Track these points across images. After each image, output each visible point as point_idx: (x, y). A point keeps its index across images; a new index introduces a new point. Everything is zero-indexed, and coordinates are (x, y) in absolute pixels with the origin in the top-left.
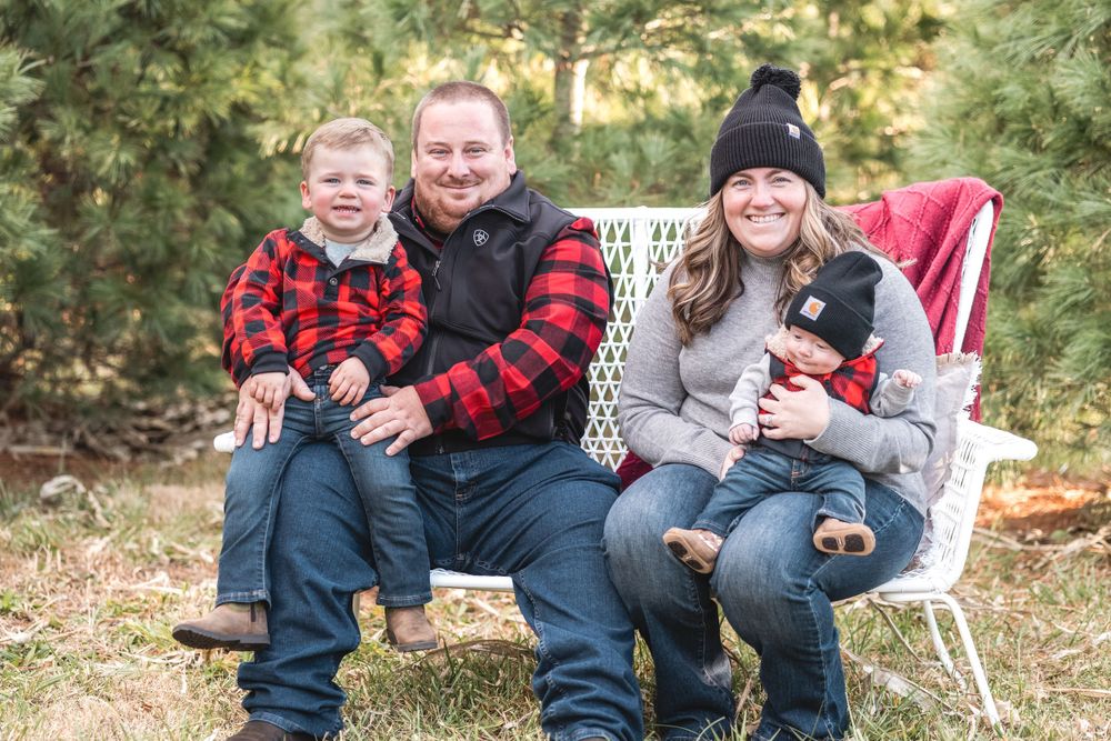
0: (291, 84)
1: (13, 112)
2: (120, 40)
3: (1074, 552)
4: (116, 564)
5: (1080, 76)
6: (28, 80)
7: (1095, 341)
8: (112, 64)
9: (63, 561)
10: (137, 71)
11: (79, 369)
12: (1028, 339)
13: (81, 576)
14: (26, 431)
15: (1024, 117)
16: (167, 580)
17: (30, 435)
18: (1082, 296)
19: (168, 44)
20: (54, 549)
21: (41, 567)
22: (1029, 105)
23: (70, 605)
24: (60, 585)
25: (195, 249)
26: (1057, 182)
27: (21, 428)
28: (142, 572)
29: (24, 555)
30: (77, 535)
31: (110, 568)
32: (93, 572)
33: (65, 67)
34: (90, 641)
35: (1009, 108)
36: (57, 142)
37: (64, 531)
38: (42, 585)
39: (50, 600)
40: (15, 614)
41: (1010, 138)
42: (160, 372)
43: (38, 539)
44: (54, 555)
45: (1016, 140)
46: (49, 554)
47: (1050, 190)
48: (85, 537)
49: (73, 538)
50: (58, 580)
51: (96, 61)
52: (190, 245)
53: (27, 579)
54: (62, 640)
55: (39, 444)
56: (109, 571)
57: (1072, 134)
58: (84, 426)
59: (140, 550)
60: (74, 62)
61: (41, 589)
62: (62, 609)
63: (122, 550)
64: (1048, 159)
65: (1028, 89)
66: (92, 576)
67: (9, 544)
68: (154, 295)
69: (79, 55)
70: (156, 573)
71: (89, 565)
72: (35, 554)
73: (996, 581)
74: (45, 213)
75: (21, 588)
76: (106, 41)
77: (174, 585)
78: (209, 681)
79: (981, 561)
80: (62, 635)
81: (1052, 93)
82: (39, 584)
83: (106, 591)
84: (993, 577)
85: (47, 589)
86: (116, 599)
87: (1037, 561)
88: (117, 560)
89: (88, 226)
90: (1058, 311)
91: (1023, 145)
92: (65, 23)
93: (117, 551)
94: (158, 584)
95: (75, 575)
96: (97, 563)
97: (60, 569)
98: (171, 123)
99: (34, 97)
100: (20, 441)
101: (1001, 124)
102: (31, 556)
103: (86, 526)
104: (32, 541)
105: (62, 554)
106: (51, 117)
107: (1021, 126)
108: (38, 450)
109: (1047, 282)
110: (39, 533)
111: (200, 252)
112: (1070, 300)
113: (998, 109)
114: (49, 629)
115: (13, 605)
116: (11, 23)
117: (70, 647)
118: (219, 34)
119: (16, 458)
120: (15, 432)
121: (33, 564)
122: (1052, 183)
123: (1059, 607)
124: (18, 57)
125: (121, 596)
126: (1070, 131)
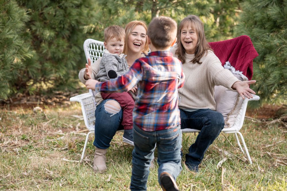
0: (90, 16)
1: (24, 24)
2: (50, 6)
3: (273, 123)
4: (50, 128)
5: (274, 11)
6: (28, 16)
7: (277, 74)
8: (48, 12)
9: (37, 128)
10: (54, 14)
11: (43, 84)
12: (262, 73)
13: (41, 131)
14: (30, 98)
15: (261, 21)
16: (62, 132)
17: (31, 99)
18: (274, 63)
19: (61, 7)
20: (35, 125)
21: (32, 129)
22: (262, 18)
23: (39, 137)
24: (36, 133)
25: (68, 55)
26: (269, 36)
27: (29, 98)
28: (56, 130)
29: (28, 127)
30: (41, 122)
31: (48, 129)
32: (44, 130)
33: (37, 13)
34: (43, 145)
35: (257, 19)
36: (36, 30)
37: (38, 121)
38: (32, 133)
39: (34, 136)
40: (25, 140)
41: (258, 26)
42: (61, 84)
43: (32, 123)
44: (35, 126)
45: (259, 26)
46: (34, 126)
47: (267, 38)
48: (43, 122)
49: (40, 123)
50: (36, 132)
51: (44, 11)
52: (67, 54)
53: (29, 132)
54: (36, 145)
55: (33, 101)
56: (48, 130)
57: (272, 25)
58: (44, 97)
59: (56, 125)
60: (39, 12)
61: (32, 134)
62: (36, 139)
63: (51, 125)
64: (266, 31)
65: (262, 14)
66: (44, 131)
67: (25, 124)
68: (59, 66)
69: (40, 10)
70: (59, 130)
71: (43, 128)
72: (31, 126)
73: (254, 130)
74: (33, 47)
75: (27, 134)
76: (46, 7)
77: (63, 133)
78: (69, 154)
79: (251, 125)
80: (36, 144)
81: (267, 15)
82: (31, 133)
83: (47, 134)
84: (254, 129)
85: (33, 134)
86: (49, 136)
87: (265, 125)
88: (50, 127)
89: (44, 50)
90: (269, 66)
91: (261, 28)
92: (37, 2)
93: (50, 125)
94: (59, 133)
95: (40, 131)
96: (45, 128)
97: (37, 129)
98: (62, 26)
99: (29, 20)
100: (28, 101)
101: (255, 23)
102: (30, 127)
103: (43, 119)
104: (30, 123)
105: (37, 126)
106: (34, 25)
107: (260, 23)
108: (33, 103)
109: (267, 60)
110: (32, 121)
111: (70, 56)
112: (272, 64)
113: (255, 19)
114: (33, 143)
115: (25, 138)
116: (24, 2)
117: (38, 147)
118: (73, 5)
119: (28, 104)
120: (27, 99)
121: (30, 128)
122: (268, 36)
123: (269, 136)
124: (25, 10)
125: (51, 135)
126: (272, 24)
